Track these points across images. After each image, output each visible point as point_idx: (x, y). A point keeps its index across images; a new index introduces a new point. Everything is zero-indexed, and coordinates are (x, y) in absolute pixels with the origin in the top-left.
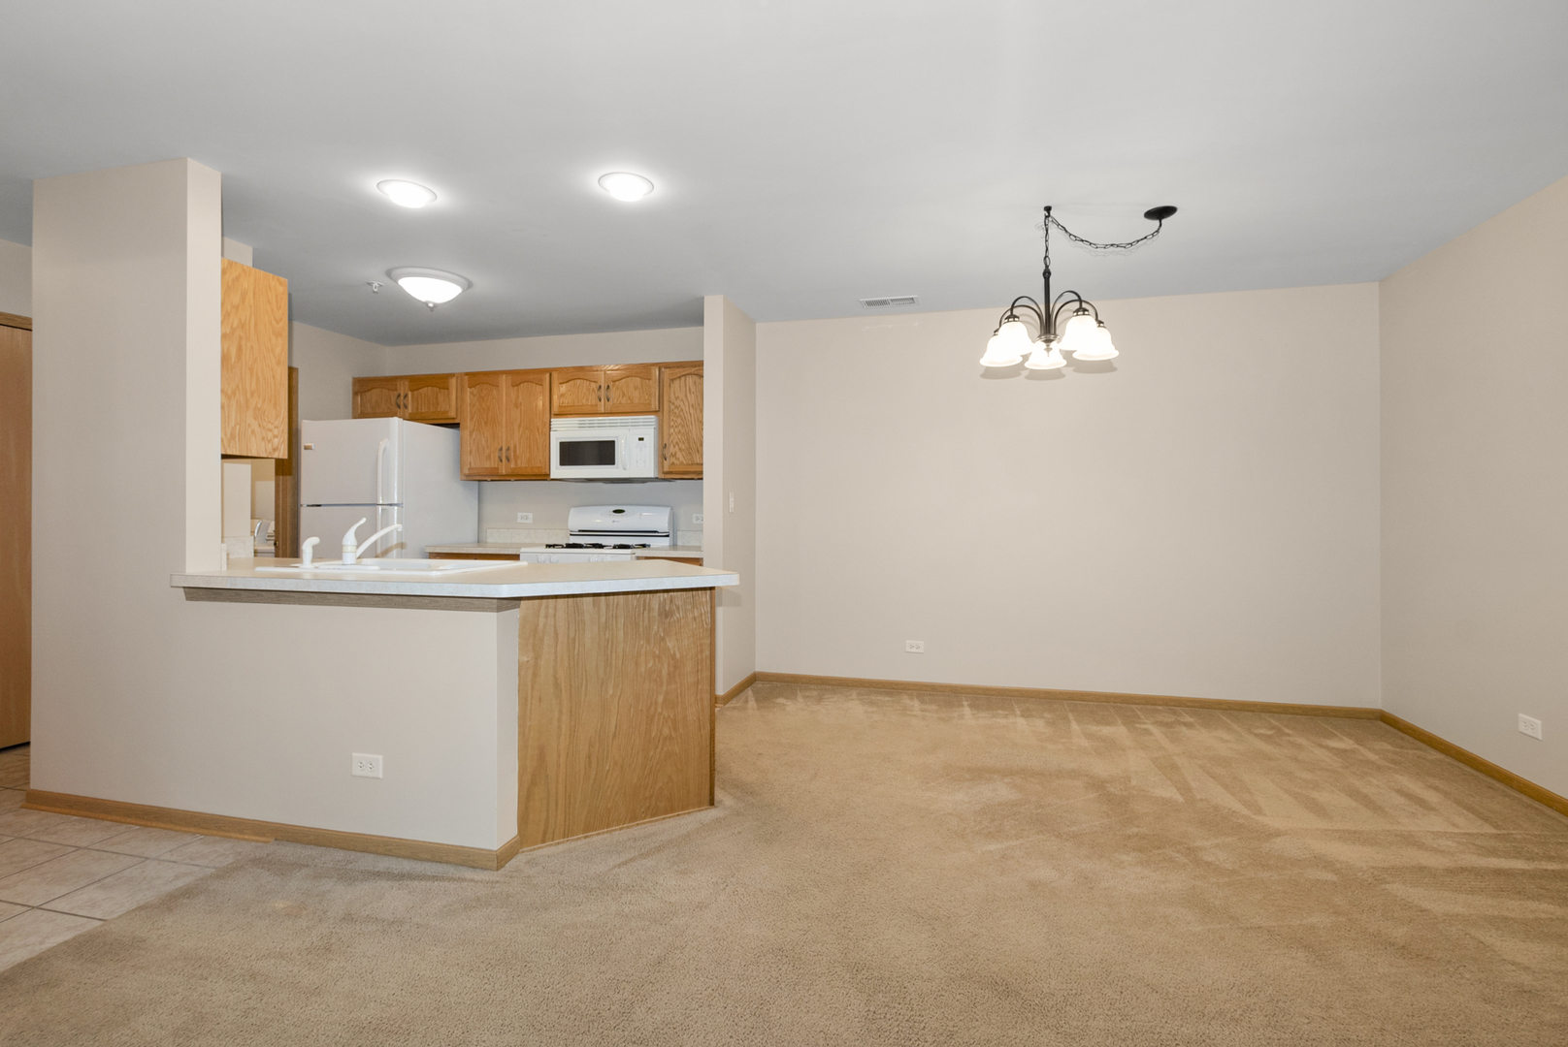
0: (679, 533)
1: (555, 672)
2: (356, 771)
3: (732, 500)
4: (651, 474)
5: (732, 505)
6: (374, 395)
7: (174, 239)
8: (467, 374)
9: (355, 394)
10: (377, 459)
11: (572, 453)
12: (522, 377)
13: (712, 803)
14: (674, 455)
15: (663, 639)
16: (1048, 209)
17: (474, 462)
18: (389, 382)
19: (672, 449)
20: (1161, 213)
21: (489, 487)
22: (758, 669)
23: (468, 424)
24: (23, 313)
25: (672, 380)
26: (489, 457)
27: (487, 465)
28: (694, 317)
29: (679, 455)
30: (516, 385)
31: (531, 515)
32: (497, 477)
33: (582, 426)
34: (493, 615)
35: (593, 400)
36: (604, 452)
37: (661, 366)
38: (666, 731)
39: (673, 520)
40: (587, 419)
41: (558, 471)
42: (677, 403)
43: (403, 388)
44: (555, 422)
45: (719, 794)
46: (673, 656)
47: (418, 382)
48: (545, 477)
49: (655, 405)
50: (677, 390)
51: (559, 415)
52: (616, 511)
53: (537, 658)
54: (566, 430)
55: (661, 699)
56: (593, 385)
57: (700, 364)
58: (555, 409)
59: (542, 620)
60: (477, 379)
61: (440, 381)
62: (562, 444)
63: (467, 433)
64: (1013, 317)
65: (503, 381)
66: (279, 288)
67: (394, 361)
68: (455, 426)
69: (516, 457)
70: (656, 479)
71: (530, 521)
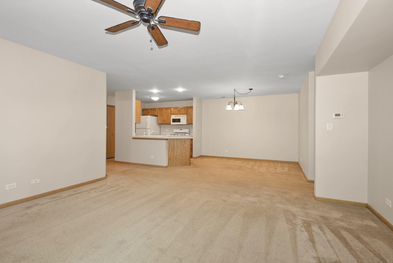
0: (190, 133)
1: (172, 148)
2: (151, 158)
3: (197, 128)
4: (186, 124)
5: (197, 129)
6: (145, 111)
7: (131, 99)
8: (159, 108)
9: (142, 111)
10: (147, 122)
11: (174, 121)
12: (167, 109)
13: (190, 165)
14: (189, 121)
15: (184, 145)
16: (235, 89)
17: (160, 122)
18: (147, 109)
19: (189, 120)
20: (251, 89)
21: (162, 126)
22: (202, 155)
23: (159, 116)
24: (114, 105)
25: (189, 109)
26: (162, 121)
27: (162, 122)
28: (192, 99)
29: (190, 121)
30: (166, 110)
31: (168, 130)
32: (163, 124)
33: (176, 116)
34: (165, 141)
35: (177, 112)
36: (179, 120)
37: (187, 107)
38: (184, 156)
39: (189, 131)
40: (176, 115)
41: (172, 123)
42: (190, 113)
43: (149, 110)
44: (171, 115)
45: (191, 165)
46: (185, 147)
47: (151, 109)
48: (170, 124)
49: (186, 113)
50: (189, 111)
51: (172, 115)
52: (181, 130)
53: (170, 145)
54: (173, 117)
55: (184, 152)
56: (177, 110)
57: (192, 107)
58: (172, 114)
59: (170, 142)
60: (160, 109)
61: (155, 109)
62: (173, 119)
63: (159, 117)
64: (229, 104)
65: (164, 109)
66: (140, 102)
67: (147, 106)
68: (157, 116)
69: (166, 121)
70: (186, 125)
71: (168, 131)
